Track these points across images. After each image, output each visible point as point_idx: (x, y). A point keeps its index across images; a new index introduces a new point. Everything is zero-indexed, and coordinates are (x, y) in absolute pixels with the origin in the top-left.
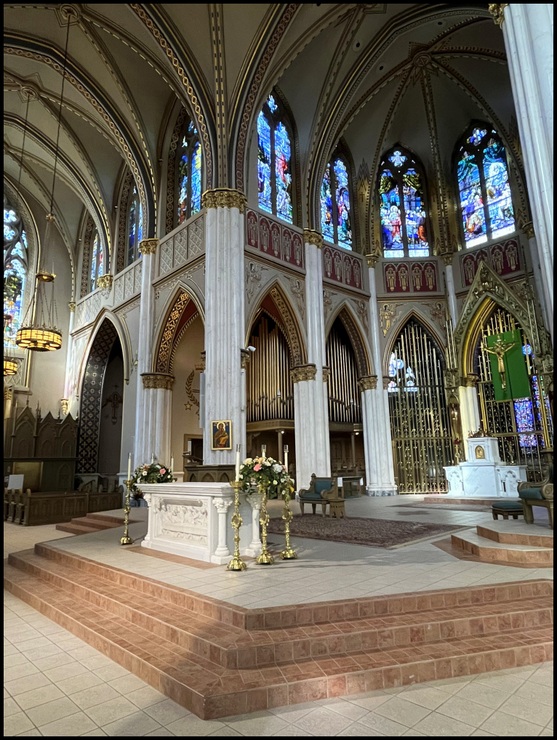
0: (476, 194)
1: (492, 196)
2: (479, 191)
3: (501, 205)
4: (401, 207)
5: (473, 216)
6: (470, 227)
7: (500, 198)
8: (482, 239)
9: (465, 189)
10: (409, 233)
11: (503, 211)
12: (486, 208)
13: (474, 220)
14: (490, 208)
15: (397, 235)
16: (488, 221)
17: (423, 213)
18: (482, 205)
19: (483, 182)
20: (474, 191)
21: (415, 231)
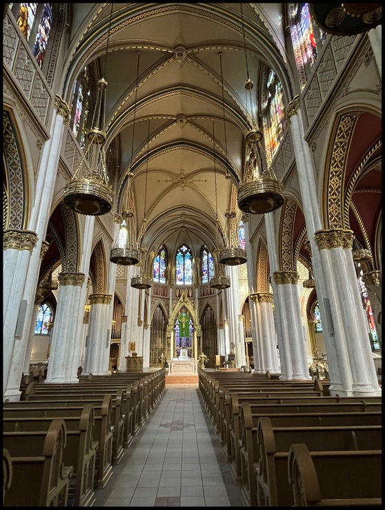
0: (182, 267)
1: (186, 270)
5: (180, 274)
6: (178, 277)
7: (189, 272)
8: (181, 283)
9: (178, 264)
11: (189, 276)
13: (180, 276)
14: (185, 274)
16: (184, 278)
17: (165, 267)
18: (183, 272)
19: (184, 265)
21: (162, 273)
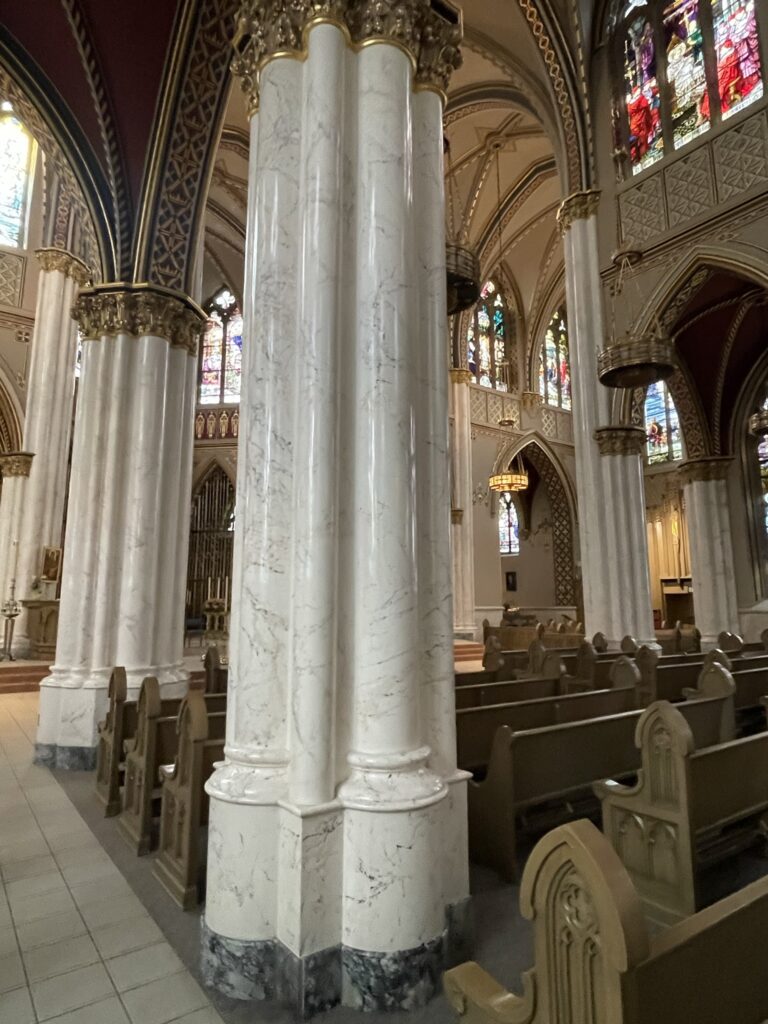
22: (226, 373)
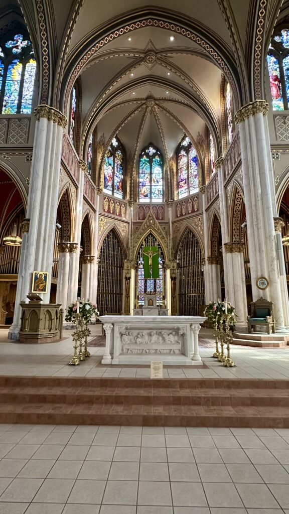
0: (147, 178)
1: (154, 182)
2: (149, 177)
3: (157, 187)
4: (113, 168)
5: (144, 188)
6: (143, 192)
7: (157, 184)
9: (142, 173)
10: (115, 184)
11: (158, 191)
12: (151, 186)
13: (144, 190)
14: (153, 187)
15: (110, 182)
16: (151, 193)
17: (122, 176)
18: (149, 184)
19: (151, 174)
20: (146, 176)
21: (118, 184)
22: (190, 179)
